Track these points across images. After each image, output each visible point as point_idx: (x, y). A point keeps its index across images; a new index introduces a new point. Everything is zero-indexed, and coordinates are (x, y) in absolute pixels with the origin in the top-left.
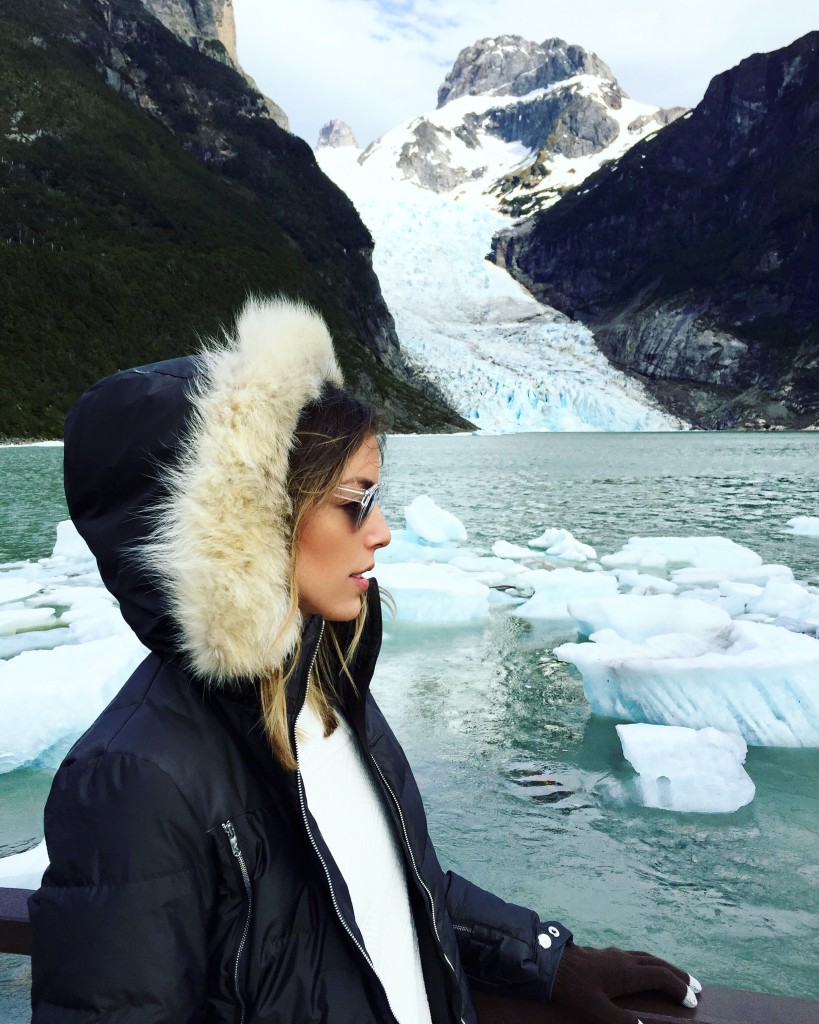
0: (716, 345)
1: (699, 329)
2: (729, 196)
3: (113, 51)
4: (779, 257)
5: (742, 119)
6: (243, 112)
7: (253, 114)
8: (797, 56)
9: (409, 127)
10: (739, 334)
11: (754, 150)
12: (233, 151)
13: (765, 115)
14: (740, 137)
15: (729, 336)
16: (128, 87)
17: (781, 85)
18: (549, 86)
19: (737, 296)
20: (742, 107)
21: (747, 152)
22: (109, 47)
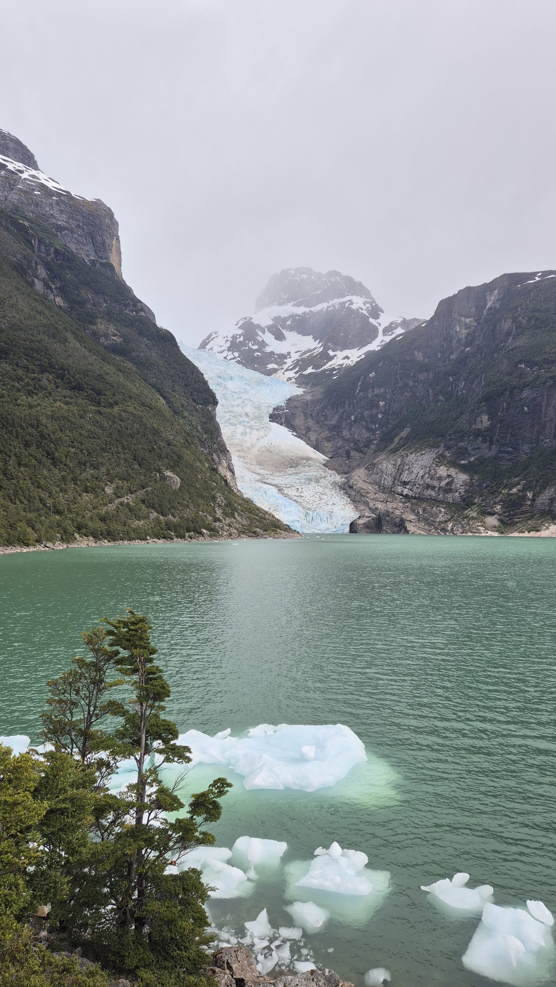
0: (449, 476)
1: (437, 465)
2: (453, 378)
3: (38, 267)
4: (489, 419)
5: (460, 328)
6: (127, 312)
7: (134, 313)
8: (495, 290)
9: (237, 324)
10: (464, 469)
11: (468, 349)
12: (120, 337)
13: (475, 326)
14: (459, 340)
15: (457, 470)
16: (49, 291)
17: (485, 308)
18: (330, 301)
19: (461, 444)
20: (459, 321)
21: (464, 350)
22: (36, 264)
